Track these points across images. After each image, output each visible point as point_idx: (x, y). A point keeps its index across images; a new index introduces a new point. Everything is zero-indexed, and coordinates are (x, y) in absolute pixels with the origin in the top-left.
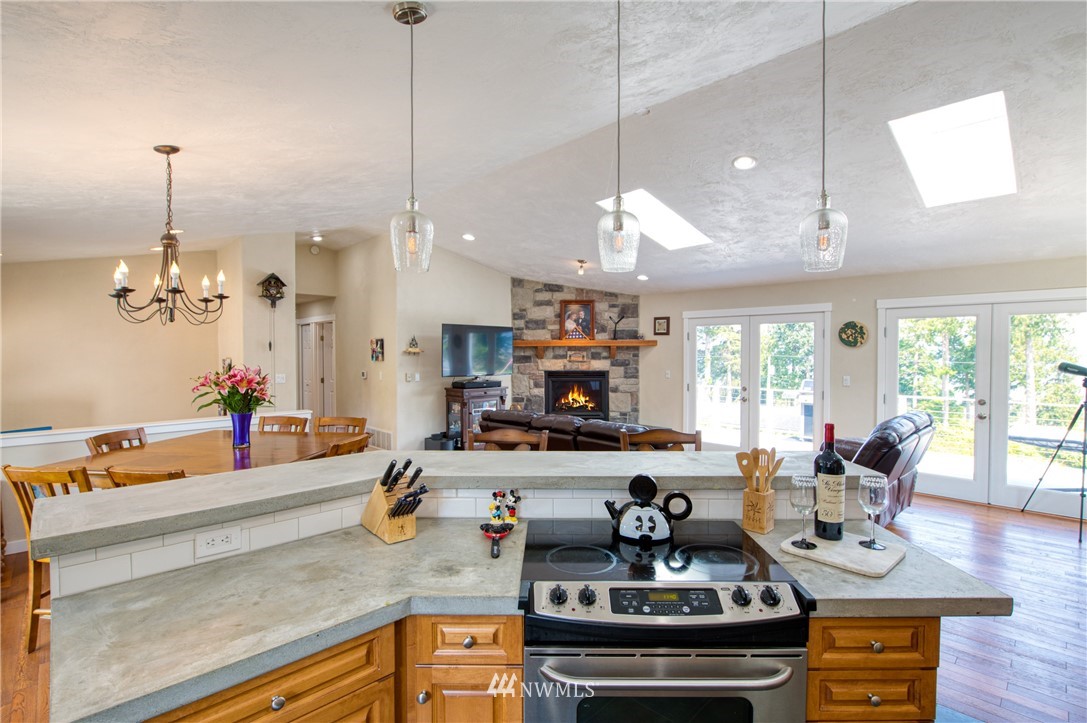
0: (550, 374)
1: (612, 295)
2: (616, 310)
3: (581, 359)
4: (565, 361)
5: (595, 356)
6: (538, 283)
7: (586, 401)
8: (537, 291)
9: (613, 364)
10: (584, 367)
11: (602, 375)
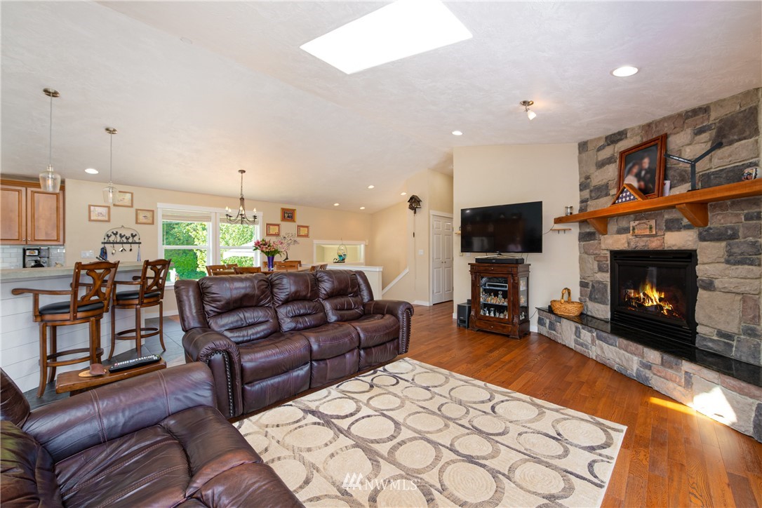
0: (616, 255)
1: (695, 112)
2: (705, 136)
3: (648, 232)
4: (630, 236)
5: (672, 226)
6: (599, 139)
7: (661, 300)
8: (600, 149)
9: (702, 238)
10: (654, 244)
11: (689, 257)
